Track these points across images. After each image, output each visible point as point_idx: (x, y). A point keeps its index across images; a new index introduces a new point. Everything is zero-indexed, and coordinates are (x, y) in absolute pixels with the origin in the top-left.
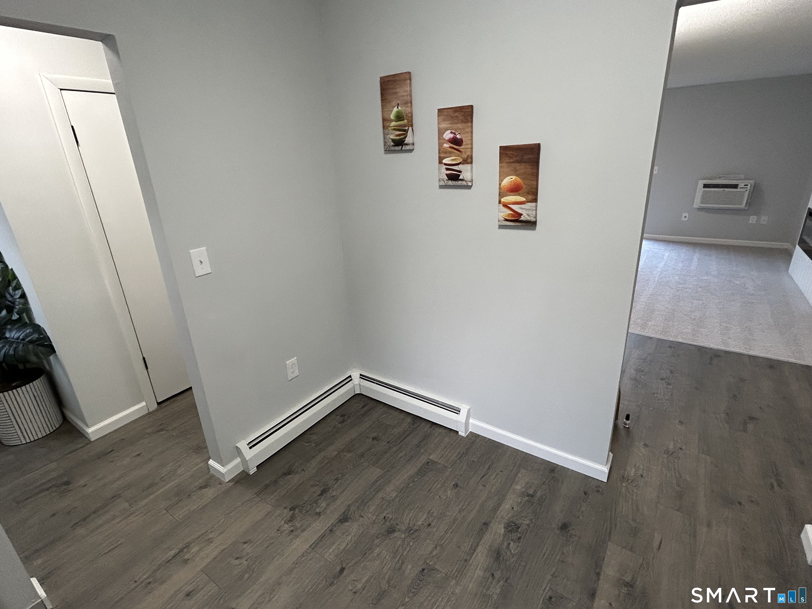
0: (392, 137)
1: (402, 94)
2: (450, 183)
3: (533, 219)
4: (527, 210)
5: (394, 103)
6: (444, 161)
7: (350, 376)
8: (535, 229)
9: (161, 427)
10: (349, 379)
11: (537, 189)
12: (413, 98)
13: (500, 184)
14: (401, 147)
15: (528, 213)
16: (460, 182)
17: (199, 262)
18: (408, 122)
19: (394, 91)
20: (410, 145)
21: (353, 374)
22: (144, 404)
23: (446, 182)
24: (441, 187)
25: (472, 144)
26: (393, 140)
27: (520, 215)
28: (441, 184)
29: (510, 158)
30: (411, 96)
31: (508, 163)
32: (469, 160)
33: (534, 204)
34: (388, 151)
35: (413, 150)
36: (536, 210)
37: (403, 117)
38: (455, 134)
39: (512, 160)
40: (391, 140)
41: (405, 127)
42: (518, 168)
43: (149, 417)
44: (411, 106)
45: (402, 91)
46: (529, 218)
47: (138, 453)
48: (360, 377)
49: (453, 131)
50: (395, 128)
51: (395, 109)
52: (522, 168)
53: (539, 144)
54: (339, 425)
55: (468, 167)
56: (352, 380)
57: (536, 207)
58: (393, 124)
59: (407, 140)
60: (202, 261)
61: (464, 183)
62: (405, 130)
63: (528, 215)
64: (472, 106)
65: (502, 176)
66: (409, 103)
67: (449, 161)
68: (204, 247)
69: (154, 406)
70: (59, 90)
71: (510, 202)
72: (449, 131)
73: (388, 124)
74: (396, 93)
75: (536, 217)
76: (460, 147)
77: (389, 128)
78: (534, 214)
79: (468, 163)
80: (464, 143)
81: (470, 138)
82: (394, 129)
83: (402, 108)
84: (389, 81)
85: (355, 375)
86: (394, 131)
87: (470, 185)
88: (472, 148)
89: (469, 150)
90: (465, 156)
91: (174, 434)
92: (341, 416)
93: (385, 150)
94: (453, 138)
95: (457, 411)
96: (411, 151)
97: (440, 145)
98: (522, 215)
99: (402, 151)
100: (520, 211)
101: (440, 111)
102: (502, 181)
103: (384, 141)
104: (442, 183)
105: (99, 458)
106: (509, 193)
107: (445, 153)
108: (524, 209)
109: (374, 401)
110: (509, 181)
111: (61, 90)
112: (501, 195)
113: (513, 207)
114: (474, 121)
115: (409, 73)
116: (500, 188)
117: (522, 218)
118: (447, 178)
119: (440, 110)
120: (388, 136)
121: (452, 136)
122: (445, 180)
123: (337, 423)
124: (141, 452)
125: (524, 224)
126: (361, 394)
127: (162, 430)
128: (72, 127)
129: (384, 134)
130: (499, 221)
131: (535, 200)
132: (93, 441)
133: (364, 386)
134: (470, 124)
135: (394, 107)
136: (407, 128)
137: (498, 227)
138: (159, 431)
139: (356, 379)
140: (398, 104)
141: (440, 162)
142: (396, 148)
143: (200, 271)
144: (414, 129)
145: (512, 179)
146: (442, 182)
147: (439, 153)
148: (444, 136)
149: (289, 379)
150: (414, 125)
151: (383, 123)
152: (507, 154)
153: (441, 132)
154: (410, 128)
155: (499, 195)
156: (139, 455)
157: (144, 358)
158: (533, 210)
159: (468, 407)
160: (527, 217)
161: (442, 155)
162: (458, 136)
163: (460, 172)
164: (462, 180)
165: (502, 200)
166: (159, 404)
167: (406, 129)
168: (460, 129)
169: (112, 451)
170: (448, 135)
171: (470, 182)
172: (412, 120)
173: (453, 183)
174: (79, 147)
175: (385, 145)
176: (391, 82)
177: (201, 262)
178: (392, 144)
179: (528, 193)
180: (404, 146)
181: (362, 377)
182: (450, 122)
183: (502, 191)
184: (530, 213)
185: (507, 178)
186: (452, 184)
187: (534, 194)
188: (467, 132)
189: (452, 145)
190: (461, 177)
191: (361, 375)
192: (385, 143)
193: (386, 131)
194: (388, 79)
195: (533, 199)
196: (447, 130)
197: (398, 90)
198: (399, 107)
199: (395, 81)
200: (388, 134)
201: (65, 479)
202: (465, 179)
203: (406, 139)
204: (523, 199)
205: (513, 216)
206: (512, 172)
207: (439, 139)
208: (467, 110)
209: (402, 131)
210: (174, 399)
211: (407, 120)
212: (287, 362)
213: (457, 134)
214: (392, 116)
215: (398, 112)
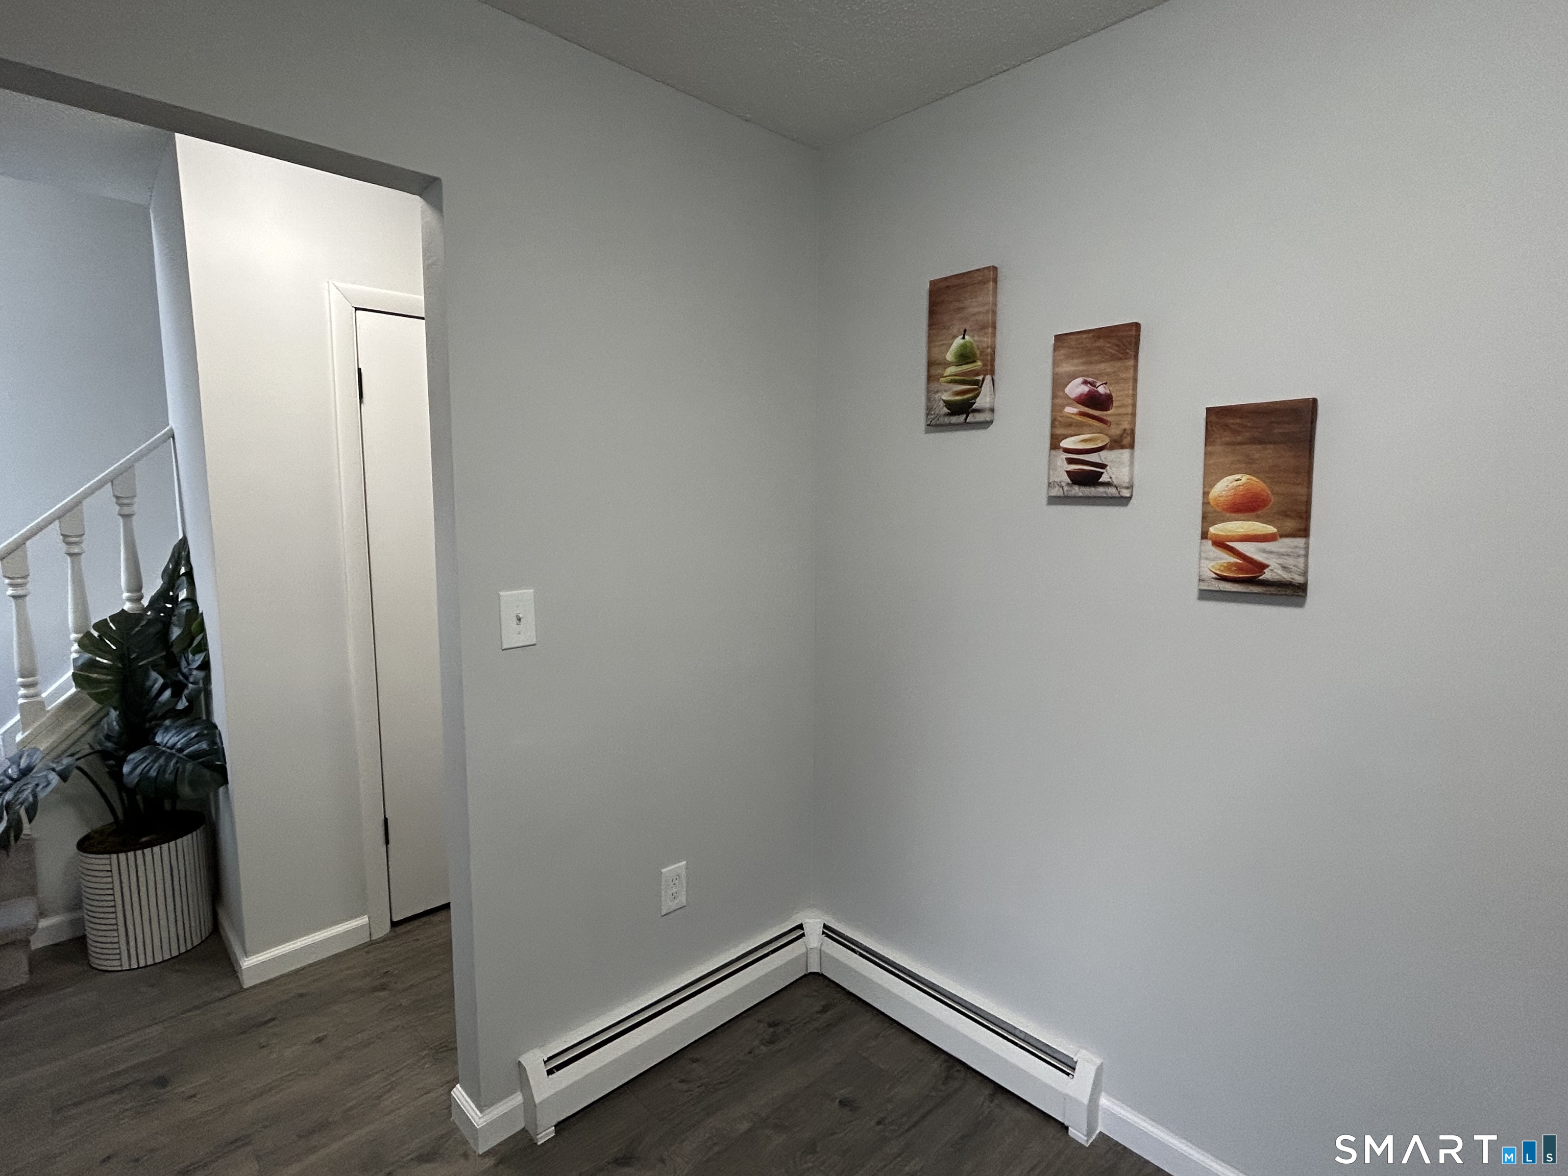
0: (946, 397)
1: (976, 310)
2: (1077, 491)
3: (1299, 579)
4: (1281, 555)
5: (957, 328)
6: (1066, 443)
7: (800, 927)
8: (1301, 605)
9: (384, 980)
10: (799, 933)
11: (1308, 503)
12: (998, 318)
13: (1206, 494)
14: (964, 416)
15: (1280, 561)
16: (1101, 489)
17: (515, 619)
18: (985, 365)
19: (958, 305)
20: (987, 412)
21: (807, 920)
22: (364, 920)
23: (1066, 488)
24: (1054, 500)
25: (1134, 405)
26: (948, 404)
27: (1262, 567)
28: (1051, 494)
29: (1235, 432)
30: (994, 313)
31: (1228, 444)
32: (1126, 441)
33: (1300, 542)
34: (934, 426)
35: (991, 422)
36: (1306, 556)
37: (974, 355)
38: (1092, 384)
39: (1239, 439)
40: (942, 404)
41: (978, 375)
42: (1257, 456)
43: (367, 952)
44: (994, 334)
45: (974, 306)
46: (1286, 576)
47: (320, 1035)
48: (824, 933)
49: (1090, 379)
50: (952, 378)
51: (958, 341)
52: (1266, 455)
53: (1315, 401)
54: (762, 1047)
55: (1122, 454)
56: (803, 935)
57: (1307, 548)
58: (951, 370)
59: (979, 403)
60: (521, 616)
61: (1112, 491)
62: (976, 383)
63: (1284, 568)
64: (1137, 326)
65: (1210, 477)
66: (990, 326)
67: (1075, 442)
68: (530, 589)
69: (384, 929)
70: (354, 309)
71: (1233, 537)
72: (1080, 380)
73: (940, 371)
74: (963, 308)
75: (1305, 573)
76: (1105, 413)
77: (942, 379)
78: (1302, 566)
79: (1123, 447)
80: (1115, 404)
81: (1131, 392)
82: (951, 382)
83: (973, 337)
84: (948, 287)
85: (813, 924)
86: (951, 385)
87: (1128, 495)
88: (1134, 415)
89: (1129, 418)
90: (1115, 431)
91: (404, 1002)
92: (770, 1025)
93: (928, 425)
94: (1089, 391)
95: (1067, 1066)
96: (986, 424)
97: (1056, 409)
98: (1267, 566)
99: (966, 425)
100: (1260, 557)
101: (1060, 339)
102: (1212, 486)
103: (927, 406)
104: (1056, 492)
105: (244, 1033)
106: (1228, 514)
107: (1070, 425)
108: (1271, 552)
109: (852, 998)
110: (1231, 485)
111: (357, 309)
112: (1208, 518)
113: (1239, 546)
114: (1140, 354)
115: (995, 269)
116: (1206, 503)
117: (1267, 575)
118: (1069, 481)
119: (1058, 338)
120: (939, 394)
121: (1085, 389)
122: (1063, 484)
123: (756, 1043)
124: (326, 1036)
125: (1272, 590)
126: (822, 975)
127: (383, 987)
128: (359, 370)
129: (928, 391)
130: (1201, 580)
131: (1304, 532)
132: (247, 989)
133: (828, 955)
134: (1131, 363)
135: (955, 337)
136: (981, 378)
137: (1195, 593)
138: (375, 989)
139: (814, 937)
140: (965, 331)
141: (1055, 445)
142: (954, 419)
143: (513, 636)
144: (996, 378)
145: (1239, 483)
146: (1057, 488)
147: (1053, 426)
148: (1067, 390)
149: (664, 912)
150: (996, 372)
151: (928, 371)
152: (1227, 425)
153: (1059, 384)
154: (988, 378)
155: (1204, 518)
156: (319, 1040)
157: (386, 820)
158: (1299, 556)
159: (1098, 1061)
160: (1280, 572)
161: (1060, 431)
162: (1101, 390)
163: (1103, 466)
164: (1108, 484)
165: (1212, 530)
166: (394, 924)
167: (978, 380)
168: (1108, 374)
169: (273, 1019)
170: (1077, 387)
171: (1127, 488)
172: (993, 360)
173: (1082, 493)
174: (362, 405)
175: (928, 414)
176: (953, 289)
177: (519, 620)
178: (946, 410)
179: (1285, 514)
180: (971, 415)
181: (828, 931)
182: (1081, 361)
183: (1210, 509)
184: (1290, 562)
185: (1225, 479)
186: (1080, 494)
187: (1301, 518)
188: (1125, 380)
189: (1086, 410)
190: (1104, 478)
191: (825, 926)
192: (929, 410)
193: (934, 386)
194: (947, 284)
195: (1299, 530)
196: (1075, 377)
197: (967, 303)
198: (966, 337)
199: (963, 286)
200: (937, 392)
201: (161, 1071)
202: (1115, 482)
203: (978, 400)
204: (1271, 529)
205: (1240, 569)
206: (1243, 465)
207: (1054, 397)
208: (1125, 333)
209: (969, 385)
210: (424, 919)
211: (982, 360)
212: (663, 871)
213: (1098, 385)
214: (950, 356)
215: (964, 346)
